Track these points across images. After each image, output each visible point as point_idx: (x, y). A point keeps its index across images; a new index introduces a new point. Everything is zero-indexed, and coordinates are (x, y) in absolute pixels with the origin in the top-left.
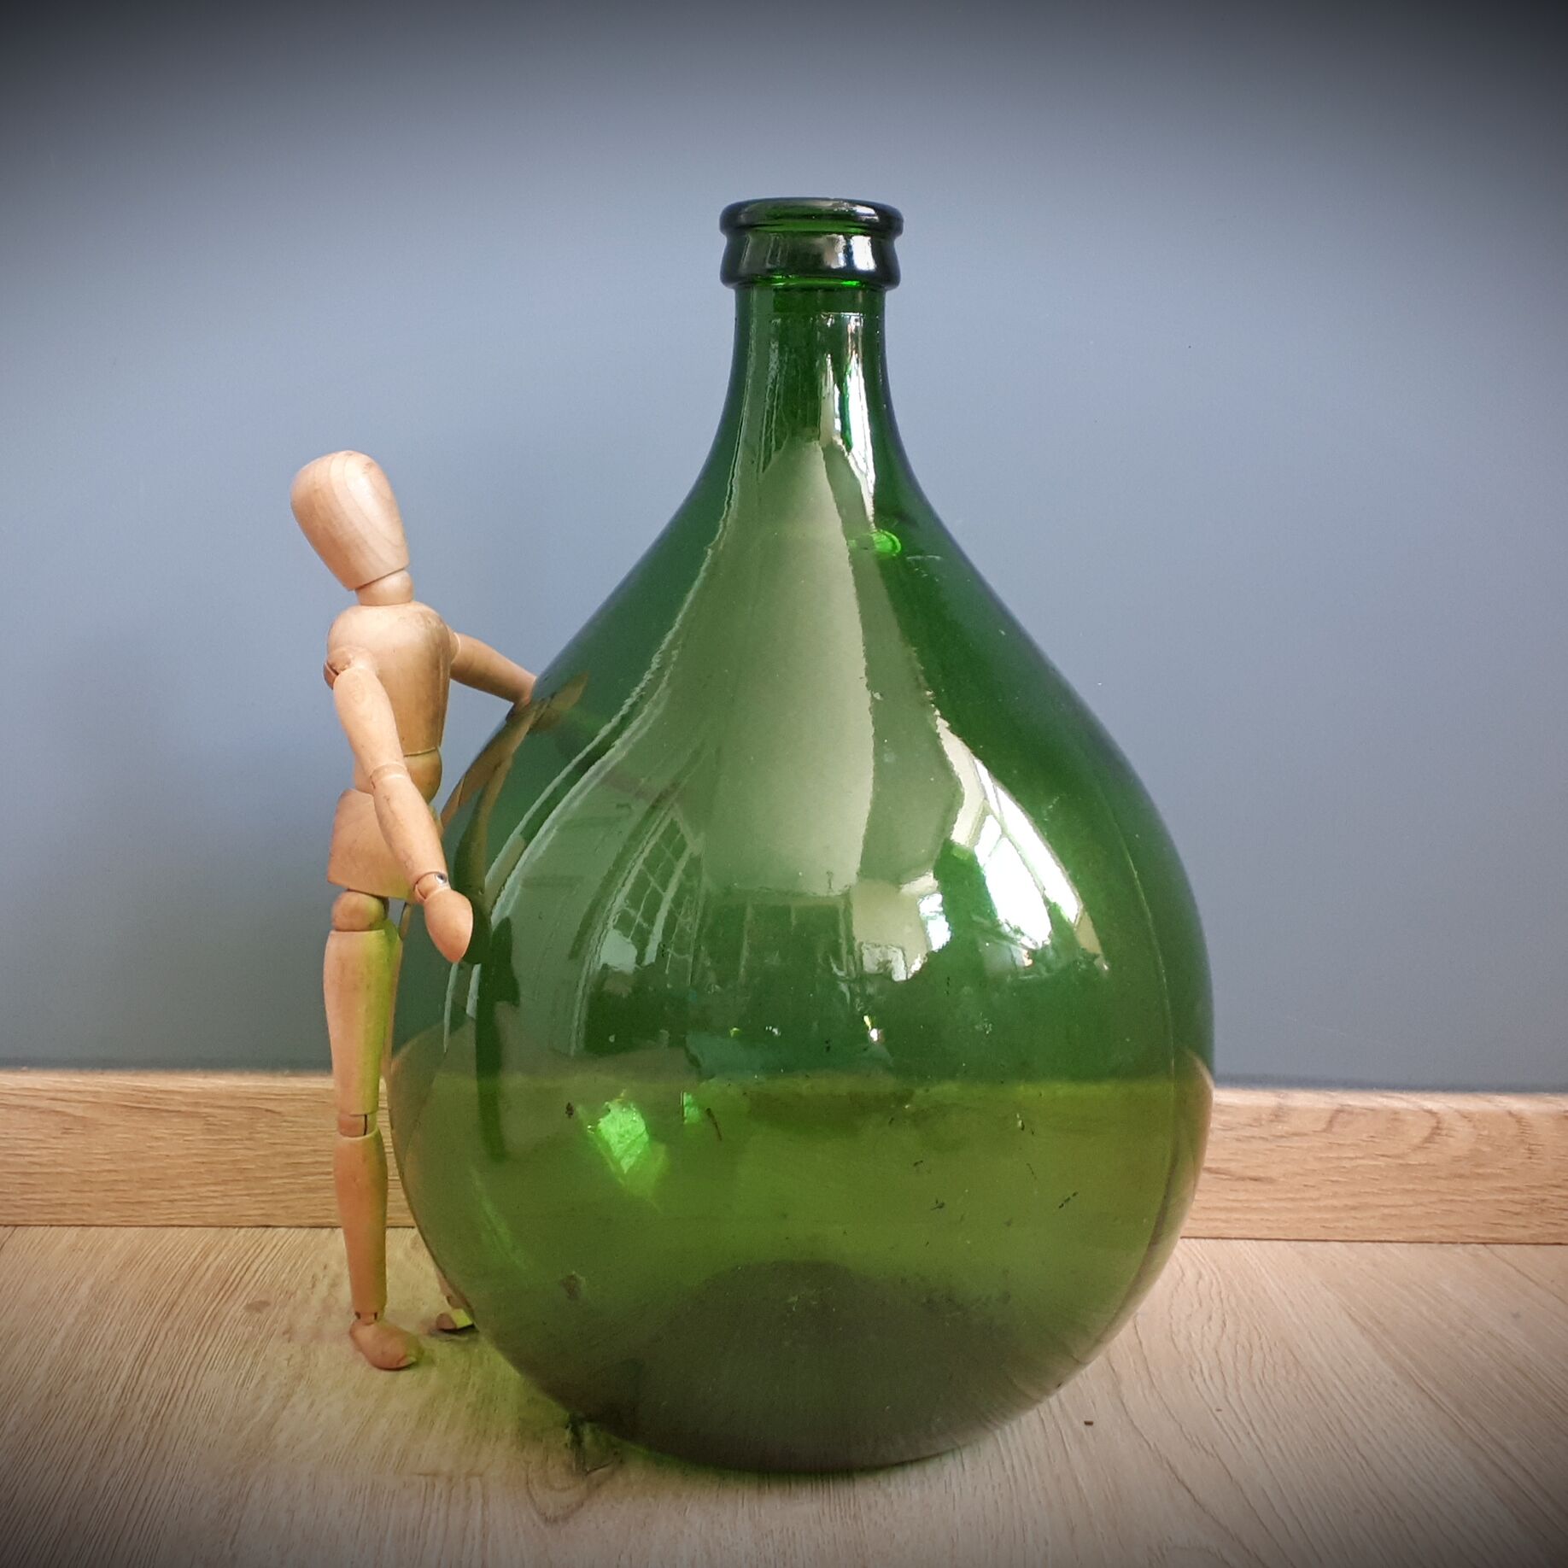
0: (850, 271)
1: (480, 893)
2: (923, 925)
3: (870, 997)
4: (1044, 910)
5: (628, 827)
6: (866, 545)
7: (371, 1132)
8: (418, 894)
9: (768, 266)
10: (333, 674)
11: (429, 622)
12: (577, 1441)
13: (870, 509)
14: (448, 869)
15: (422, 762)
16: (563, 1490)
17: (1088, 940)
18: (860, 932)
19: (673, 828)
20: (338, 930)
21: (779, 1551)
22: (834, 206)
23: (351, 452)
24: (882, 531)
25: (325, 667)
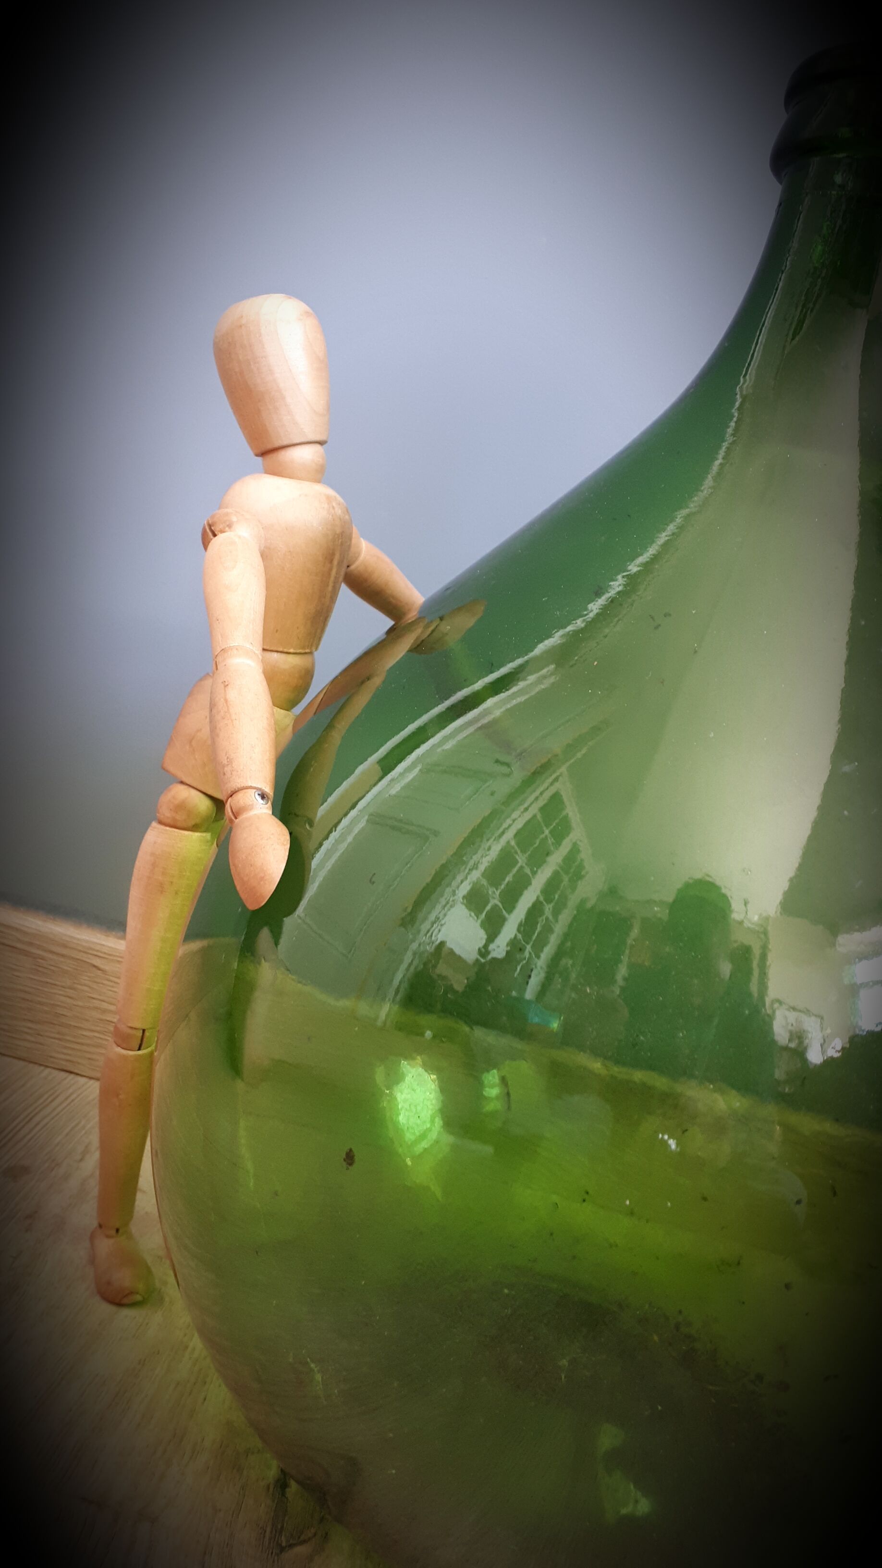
7: (144, 1049)
8: (229, 811)
10: (210, 534)
11: (333, 508)
12: (282, 1488)
19: (556, 801)
20: (160, 823)
25: (204, 524)
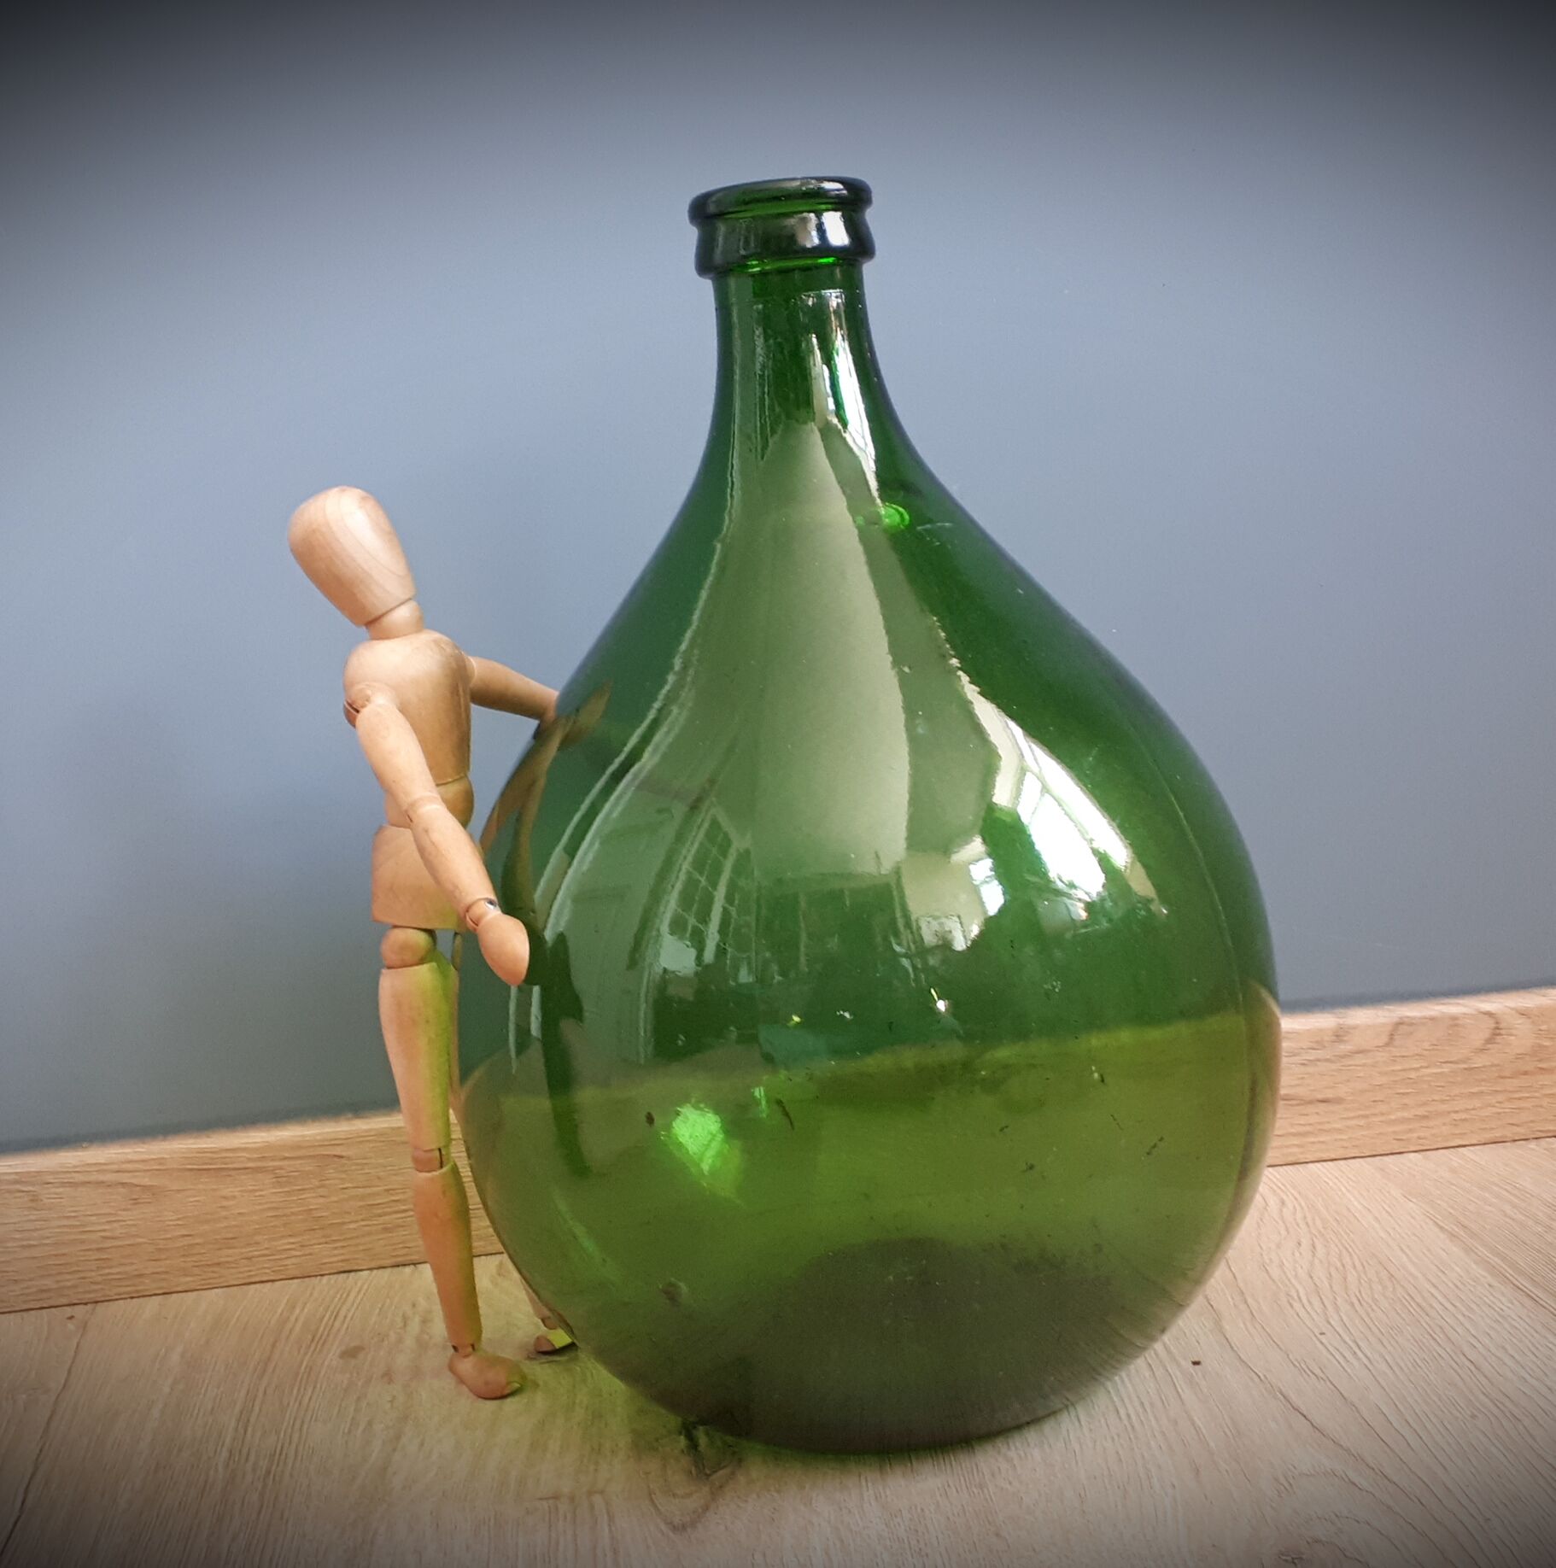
0: (825, 248)
1: (532, 914)
2: (976, 891)
3: (934, 969)
4: (1094, 861)
5: (669, 831)
6: (875, 520)
7: (447, 1164)
8: (471, 923)
9: (743, 252)
10: (355, 713)
11: (444, 649)
12: (693, 1445)
13: (873, 484)
14: (497, 894)
15: (454, 789)
16: (689, 1495)
17: (1142, 885)
18: (916, 907)
19: (715, 826)
20: (389, 968)
21: (910, 1529)
22: (802, 185)
23: (345, 487)
24: (887, 504)
25: (345, 706)
